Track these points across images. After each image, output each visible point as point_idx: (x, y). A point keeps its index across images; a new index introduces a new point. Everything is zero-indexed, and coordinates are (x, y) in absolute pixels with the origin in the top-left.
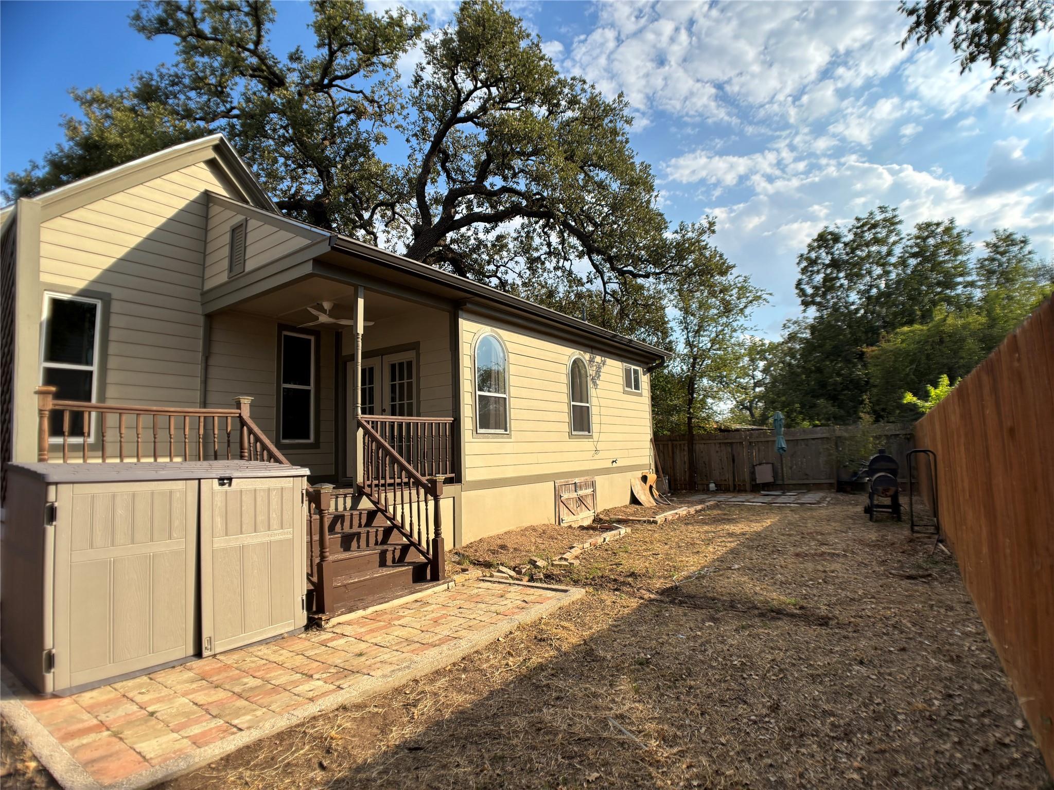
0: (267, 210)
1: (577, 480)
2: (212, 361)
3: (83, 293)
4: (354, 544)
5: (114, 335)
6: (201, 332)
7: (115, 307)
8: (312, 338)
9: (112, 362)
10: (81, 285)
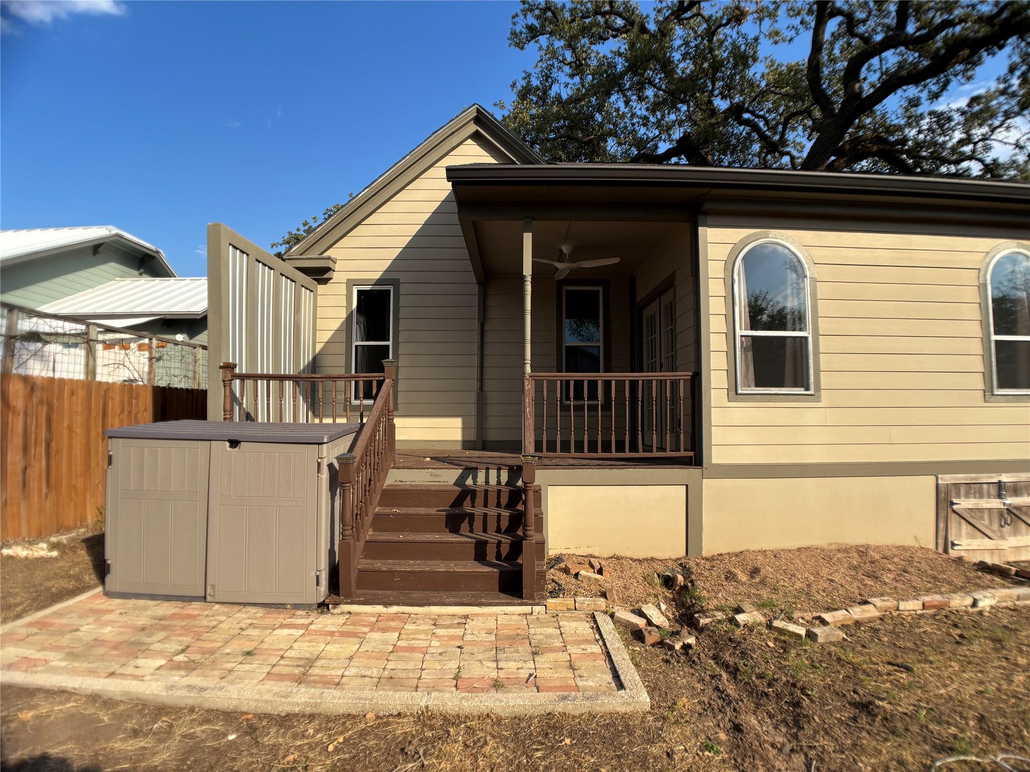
0: (533, 164)
1: (1005, 478)
2: (487, 327)
3: (379, 282)
4: (465, 525)
5: (403, 313)
6: (475, 300)
7: (403, 289)
8: (600, 289)
9: (402, 337)
10: (377, 276)
